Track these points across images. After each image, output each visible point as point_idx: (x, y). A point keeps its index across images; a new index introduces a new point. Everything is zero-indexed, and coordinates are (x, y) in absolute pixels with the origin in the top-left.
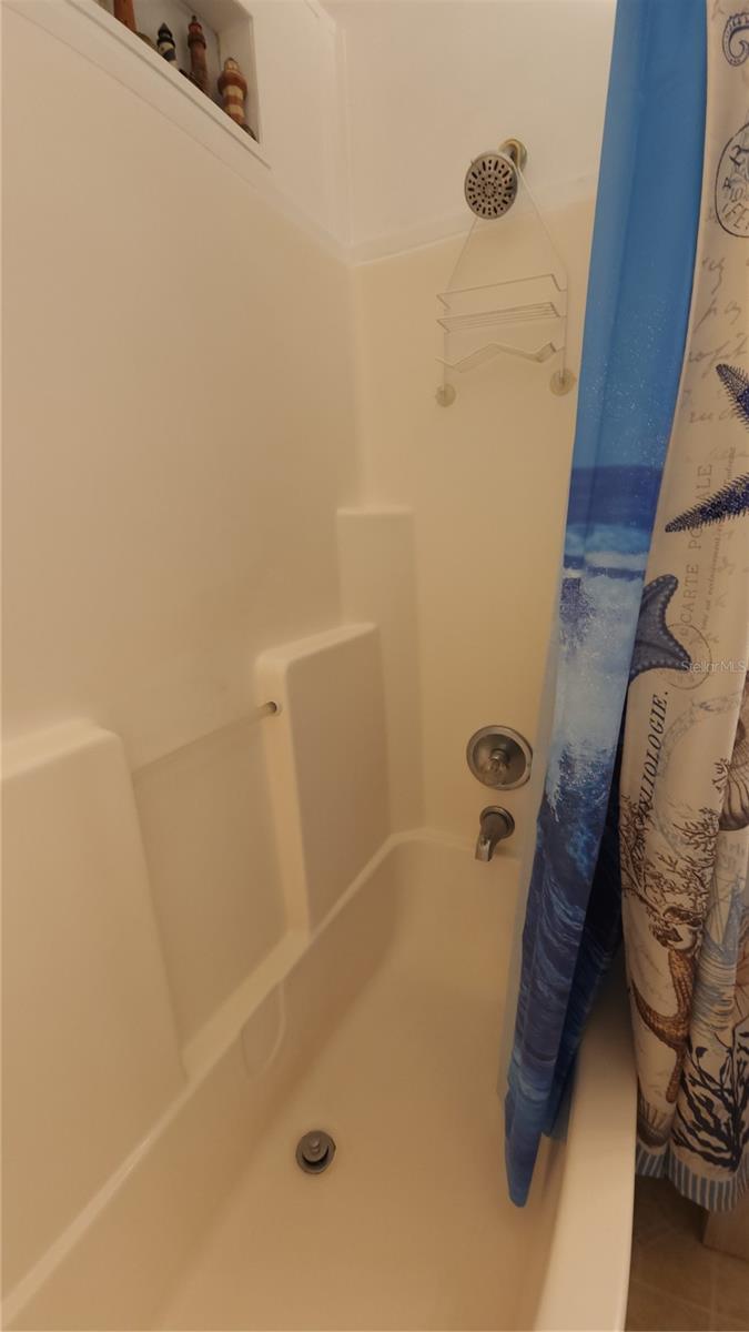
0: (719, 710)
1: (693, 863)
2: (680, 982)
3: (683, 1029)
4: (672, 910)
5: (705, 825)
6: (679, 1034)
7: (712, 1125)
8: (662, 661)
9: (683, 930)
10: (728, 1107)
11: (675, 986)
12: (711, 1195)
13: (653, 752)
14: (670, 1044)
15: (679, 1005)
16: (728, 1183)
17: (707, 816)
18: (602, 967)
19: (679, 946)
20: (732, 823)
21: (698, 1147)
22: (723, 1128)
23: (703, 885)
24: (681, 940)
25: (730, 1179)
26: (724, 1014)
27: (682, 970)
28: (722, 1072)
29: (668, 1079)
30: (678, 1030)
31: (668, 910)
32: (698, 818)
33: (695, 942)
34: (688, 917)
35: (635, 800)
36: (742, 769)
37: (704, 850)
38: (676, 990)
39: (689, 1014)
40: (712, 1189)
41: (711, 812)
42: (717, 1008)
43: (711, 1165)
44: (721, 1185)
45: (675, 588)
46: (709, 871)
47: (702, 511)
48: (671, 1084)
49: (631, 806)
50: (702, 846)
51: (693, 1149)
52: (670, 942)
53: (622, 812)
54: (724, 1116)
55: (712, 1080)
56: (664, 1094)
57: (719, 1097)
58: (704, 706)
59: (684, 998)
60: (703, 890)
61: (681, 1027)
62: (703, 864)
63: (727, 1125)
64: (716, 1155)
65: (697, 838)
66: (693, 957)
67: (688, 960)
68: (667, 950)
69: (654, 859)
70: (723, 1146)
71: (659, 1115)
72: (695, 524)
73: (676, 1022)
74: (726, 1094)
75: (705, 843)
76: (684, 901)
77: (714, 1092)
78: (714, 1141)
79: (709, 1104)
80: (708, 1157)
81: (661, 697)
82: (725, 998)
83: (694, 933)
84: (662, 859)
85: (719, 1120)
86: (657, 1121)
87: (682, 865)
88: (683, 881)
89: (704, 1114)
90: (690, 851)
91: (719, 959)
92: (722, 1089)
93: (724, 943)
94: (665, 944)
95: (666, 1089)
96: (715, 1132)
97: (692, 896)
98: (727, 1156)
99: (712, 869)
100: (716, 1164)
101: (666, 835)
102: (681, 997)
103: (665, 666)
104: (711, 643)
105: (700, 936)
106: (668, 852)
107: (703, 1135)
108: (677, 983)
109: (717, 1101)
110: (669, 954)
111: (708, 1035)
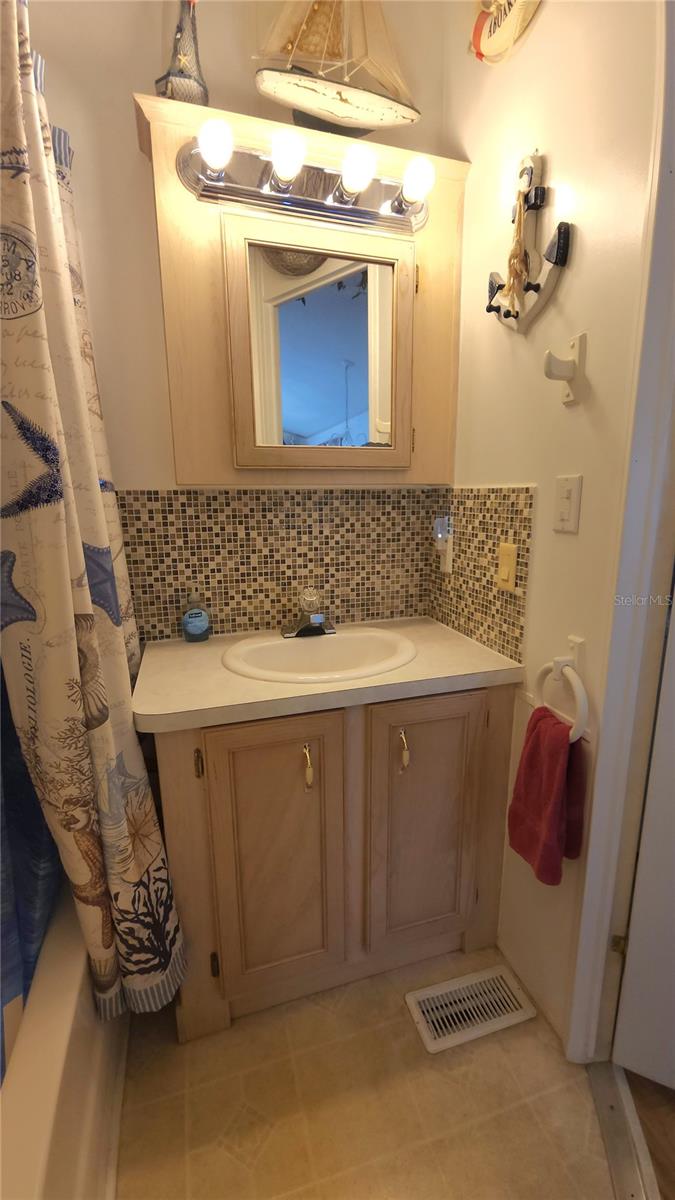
0: (58, 645)
1: (71, 761)
2: (87, 853)
3: (100, 886)
4: (67, 802)
5: (72, 730)
6: (98, 892)
7: (138, 946)
8: (20, 617)
9: (79, 813)
10: (146, 925)
11: (84, 858)
12: (154, 997)
13: (30, 686)
14: (94, 904)
15: (91, 870)
16: (163, 982)
17: (71, 723)
18: (41, 873)
19: (79, 826)
20: (94, 722)
21: (134, 968)
22: (146, 943)
23: (83, 774)
24: (79, 821)
25: (164, 977)
26: (124, 860)
27: (87, 843)
28: (133, 902)
29: (101, 931)
30: (96, 890)
31: (64, 803)
32: (66, 726)
33: (90, 819)
34: (78, 801)
35: (27, 728)
36: (91, 683)
37: (76, 749)
38: (86, 861)
39: (103, 874)
40: (152, 992)
41: (74, 719)
42: (118, 859)
43: (146, 975)
44: (157, 986)
45: (15, 560)
46: (86, 763)
47: (18, 503)
48: (103, 933)
49: (26, 733)
50: (74, 746)
51: (132, 973)
52: (72, 826)
53: (21, 740)
54: (144, 933)
55: (128, 912)
56: (101, 944)
57: (136, 922)
58: (49, 644)
59: (94, 864)
60: (84, 778)
61: (98, 886)
62: (79, 758)
63: (149, 939)
64: (147, 966)
65: (68, 741)
66: (92, 829)
67: (88, 834)
68: (72, 833)
69: (49, 769)
70: (150, 956)
71: (103, 964)
72: (15, 513)
73: (93, 885)
74: (142, 918)
75: (75, 743)
76: (72, 791)
77: (132, 921)
78: (143, 956)
79: (131, 932)
80: (142, 972)
81: (26, 644)
82: (121, 848)
83: (87, 812)
84: (51, 766)
85: (142, 939)
86: (103, 970)
87: (64, 765)
88: (68, 776)
89: (132, 941)
90: (65, 753)
91: (110, 823)
92: (137, 915)
93: (110, 810)
94: (69, 830)
95: (101, 940)
96: (142, 949)
97: (77, 785)
98: (156, 961)
99: (88, 761)
100: (149, 972)
101: (48, 747)
102: (91, 864)
103: (22, 619)
104: (42, 598)
105: (93, 812)
106: (53, 759)
107: (135, 957)
108: (86, 855)
109: (136, 926)
110: (75, 837)
111: (117, 881)
